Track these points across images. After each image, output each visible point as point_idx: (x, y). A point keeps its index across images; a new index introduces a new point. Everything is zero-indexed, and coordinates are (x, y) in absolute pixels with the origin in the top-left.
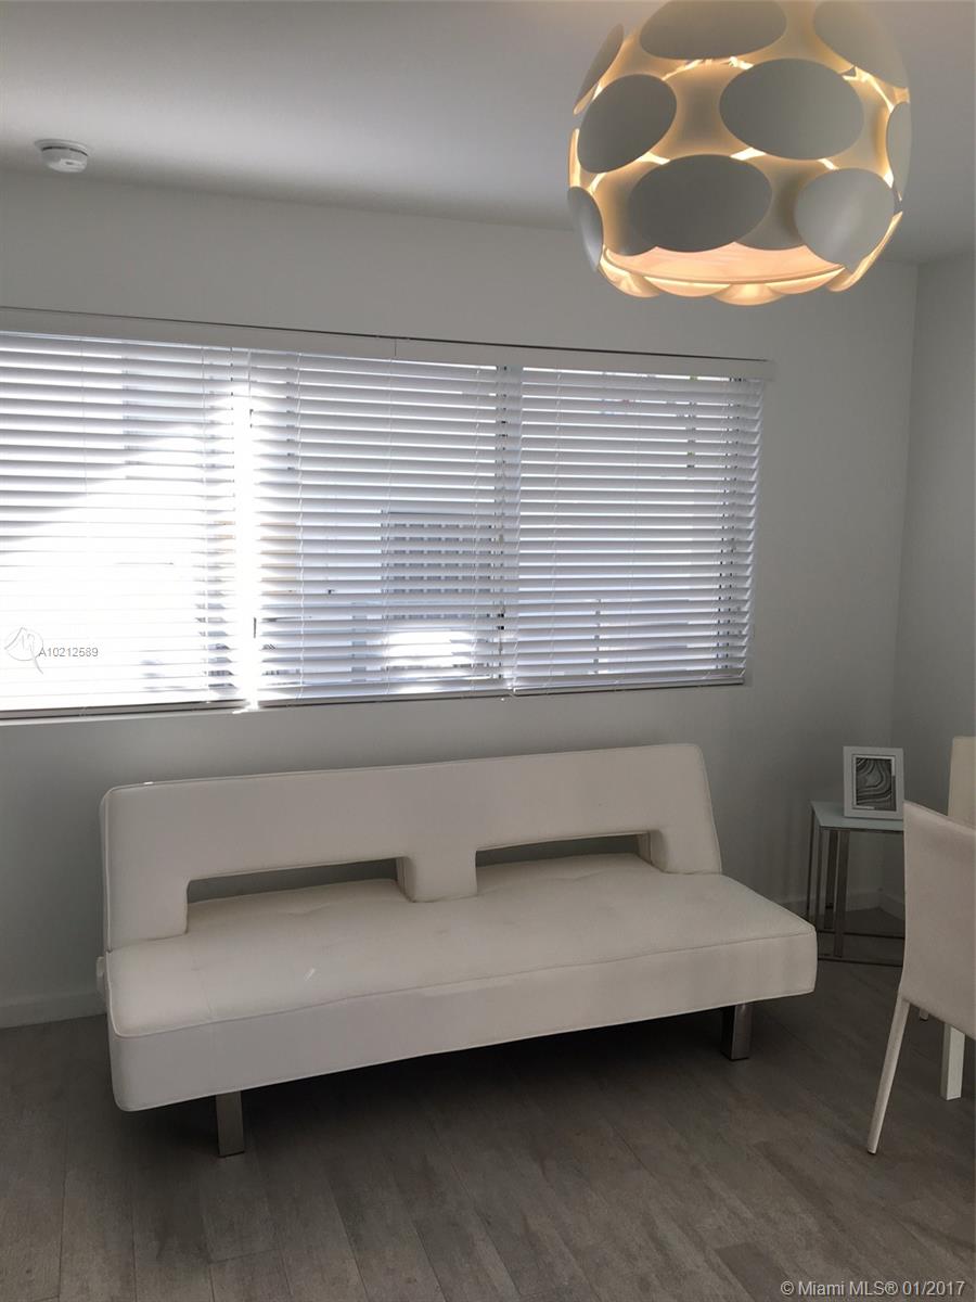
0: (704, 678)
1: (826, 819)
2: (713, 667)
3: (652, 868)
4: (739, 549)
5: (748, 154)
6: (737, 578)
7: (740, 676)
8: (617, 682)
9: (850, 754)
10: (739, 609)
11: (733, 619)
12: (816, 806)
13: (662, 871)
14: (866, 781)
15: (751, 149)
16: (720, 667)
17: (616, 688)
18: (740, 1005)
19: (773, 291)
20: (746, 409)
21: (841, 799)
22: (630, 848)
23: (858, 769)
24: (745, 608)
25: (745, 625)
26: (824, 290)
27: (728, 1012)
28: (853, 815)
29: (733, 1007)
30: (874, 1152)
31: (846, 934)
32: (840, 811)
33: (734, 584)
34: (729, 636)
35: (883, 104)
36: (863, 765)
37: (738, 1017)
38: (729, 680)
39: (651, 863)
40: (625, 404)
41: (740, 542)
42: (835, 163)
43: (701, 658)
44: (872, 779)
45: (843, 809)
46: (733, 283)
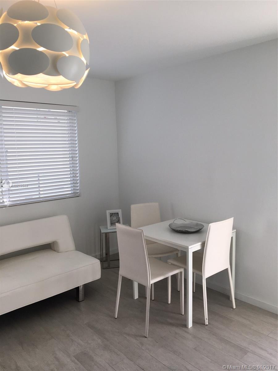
0: (68, 196)
1: (103, 231)
2: (70, 192)
3: (55, 252)
4: (74, 159)
5: (41, 49)
6: (75, 167)
7: (78, 194)
8: (41, 199)
9: (108, 212)
10: (76, 175)
11: (75, 178)
12: (101, 227)
13: (58, 252)
14: (113, 219)
15: (42, 48)
16: (72, 192)
17: (41, 201)
18: (81, 286)
19: (61, 87)
20: (72, 119)
21: (107, 225)
22: (49, 247)
23: (111, 216)
24: (78, 175)
25: (78, 180)
26: (73, 87)
27: (77, 288)
28: (109, 229)
29: (79, 287)
30: (116, 317)
31: (111, 261)
32: (107, 228)
33: (74, 169)
34: (74, 183)
35: (80, 39)
36: (112, 215)
37: (81, 289)
38: (75, 195)
39: (55, 251)
40: (45, 118)
41: (74, 157)
42: (68, 53)
43: (67, 190)
44: (114, 218)
45: (107, 227)
46: (49, 85)
